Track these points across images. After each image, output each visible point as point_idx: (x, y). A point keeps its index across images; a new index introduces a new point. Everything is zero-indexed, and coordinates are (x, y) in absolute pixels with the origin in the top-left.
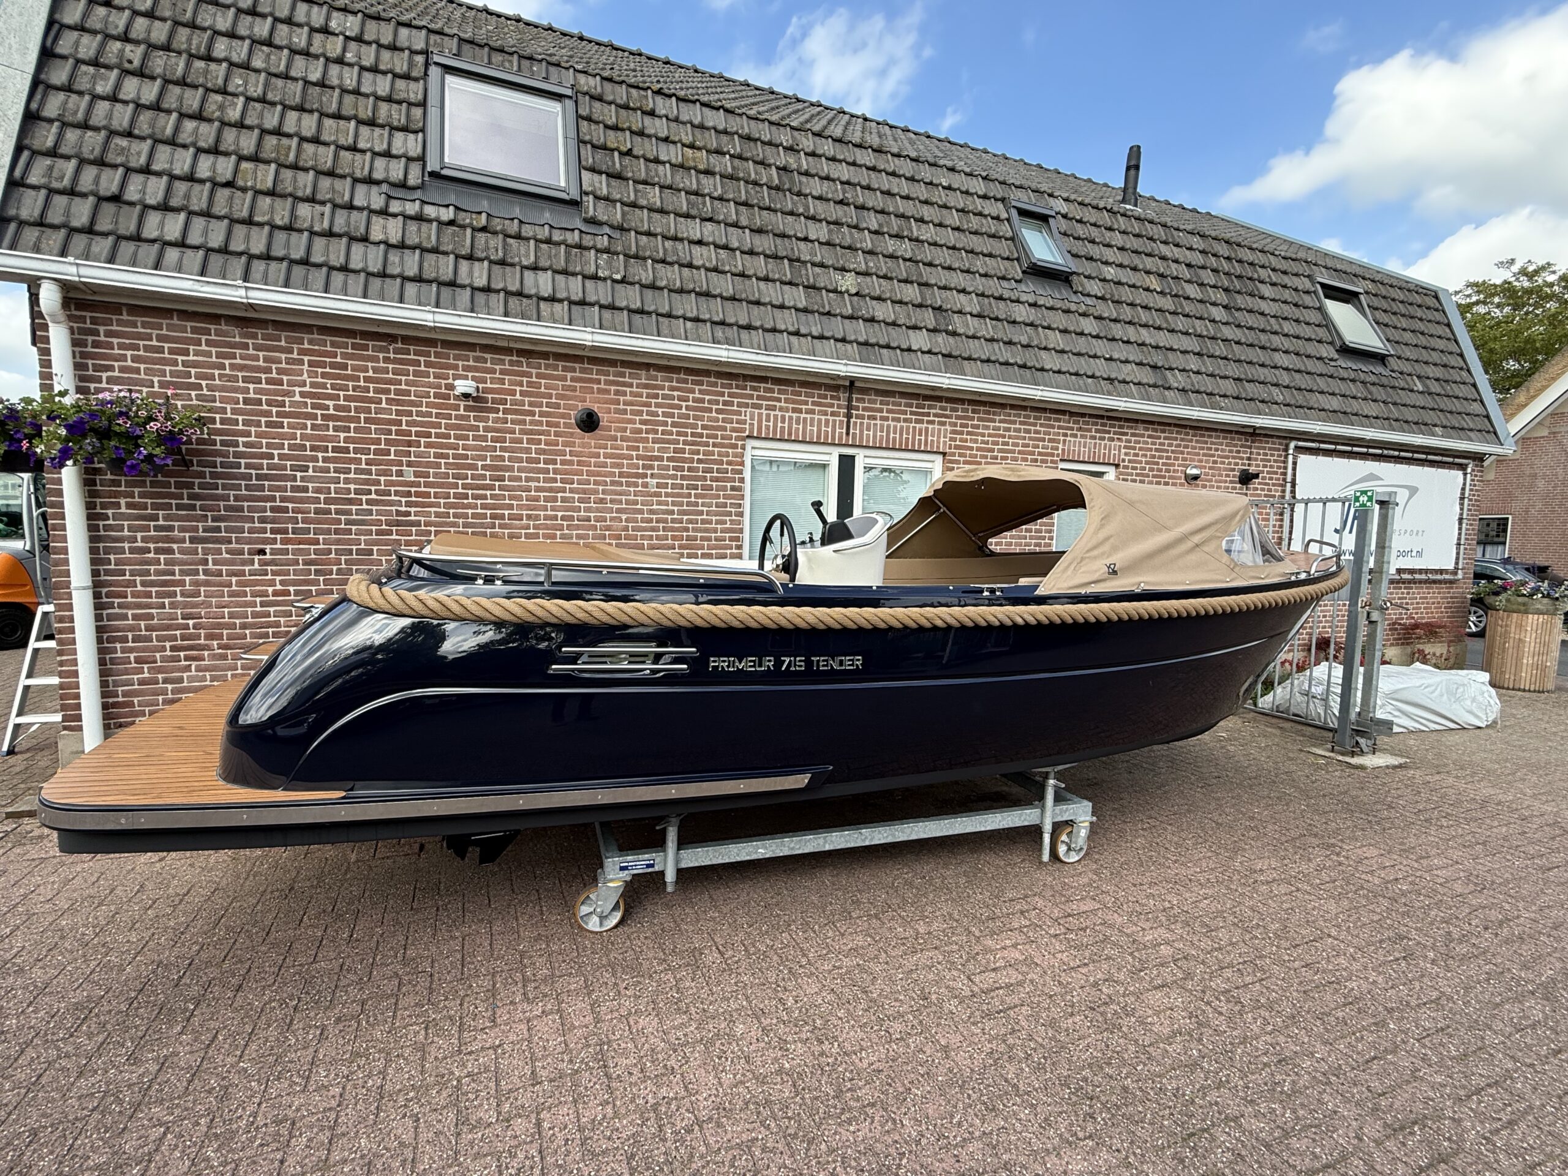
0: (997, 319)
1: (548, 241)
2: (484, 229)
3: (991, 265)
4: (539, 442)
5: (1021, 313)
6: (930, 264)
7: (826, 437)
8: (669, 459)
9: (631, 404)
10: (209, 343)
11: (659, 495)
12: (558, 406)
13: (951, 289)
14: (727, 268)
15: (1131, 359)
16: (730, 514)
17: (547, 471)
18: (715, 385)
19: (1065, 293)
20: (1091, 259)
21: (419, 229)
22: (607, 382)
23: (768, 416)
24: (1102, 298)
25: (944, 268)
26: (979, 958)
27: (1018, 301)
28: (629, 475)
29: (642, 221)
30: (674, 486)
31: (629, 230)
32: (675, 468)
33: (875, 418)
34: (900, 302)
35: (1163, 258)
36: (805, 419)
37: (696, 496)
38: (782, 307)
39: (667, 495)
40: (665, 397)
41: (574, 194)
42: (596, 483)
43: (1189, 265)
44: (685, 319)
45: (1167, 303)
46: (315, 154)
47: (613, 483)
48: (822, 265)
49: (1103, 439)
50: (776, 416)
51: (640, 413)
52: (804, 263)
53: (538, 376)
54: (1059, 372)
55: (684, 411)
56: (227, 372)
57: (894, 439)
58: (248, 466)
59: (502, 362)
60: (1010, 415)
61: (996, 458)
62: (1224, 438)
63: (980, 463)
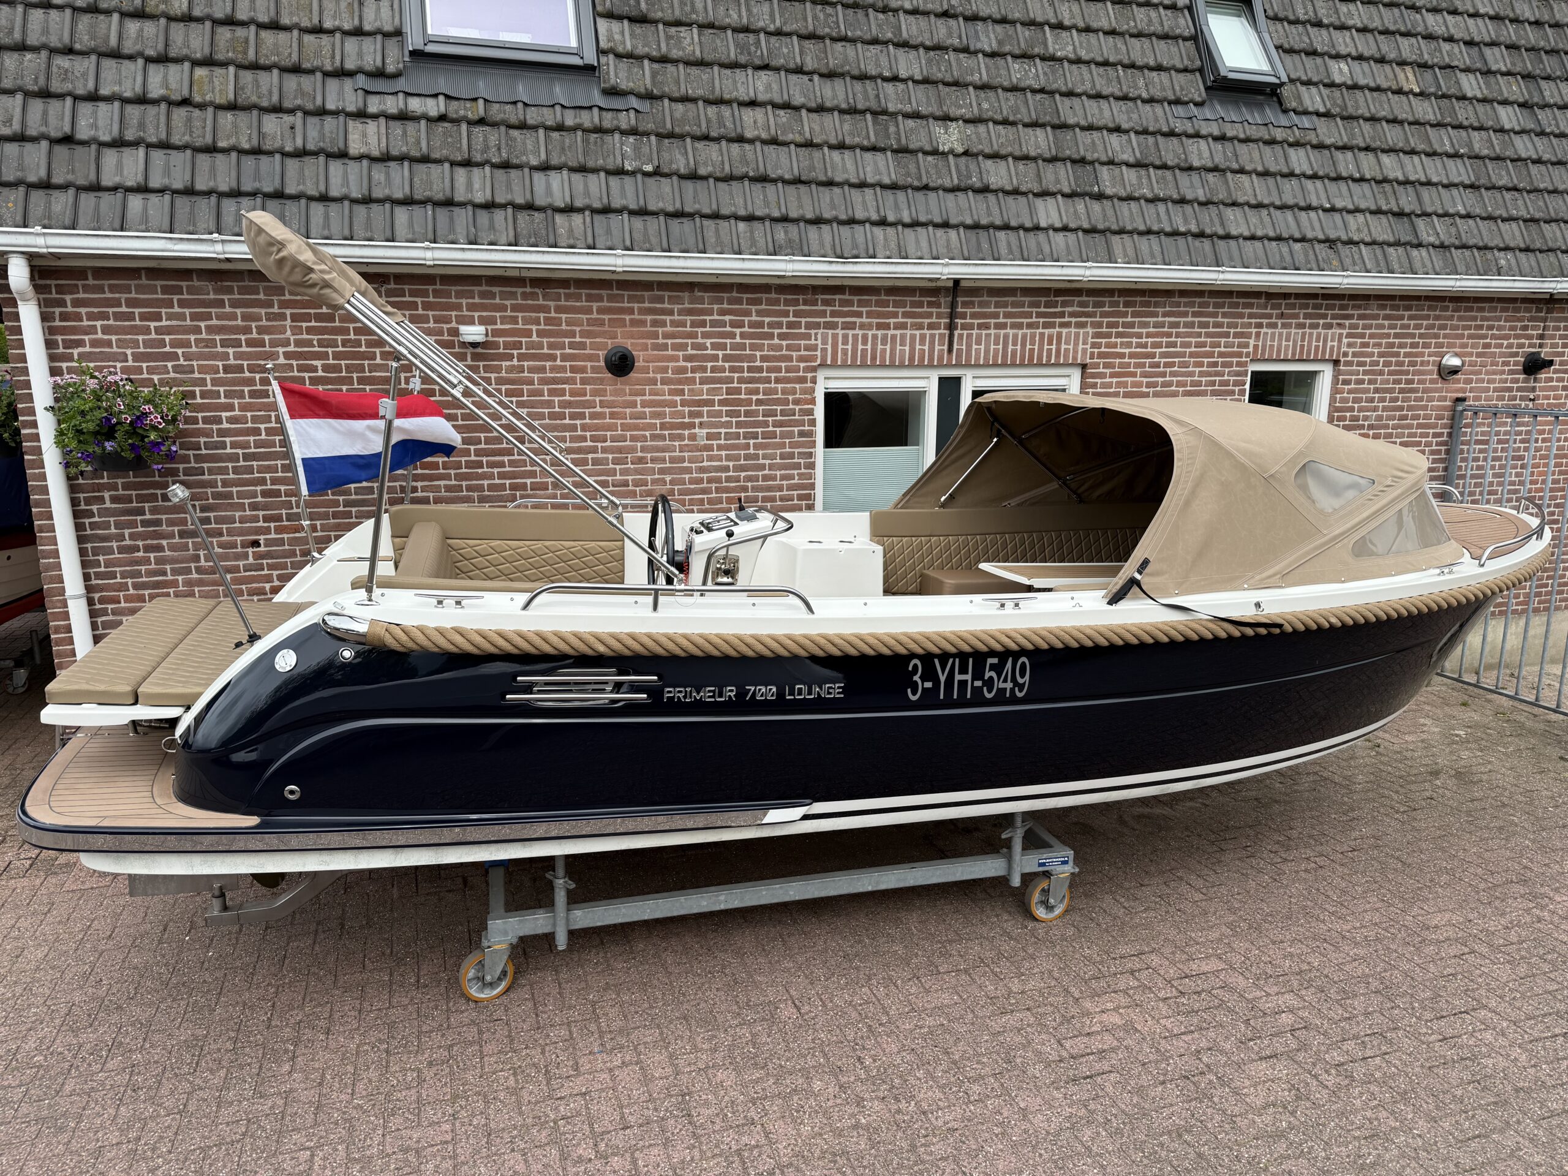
0: (1164, 167)
1: (560, 128)
2: (481, 122)
3: (1160, 84)
4: (562, 393)
5: (1200, 153)
6: (1070, 94)
7: (922, 358)
8: (722, 403)
9: (672, 336)
10: (182, 304)
11: (709, 448)
12: (582, 346)
13: (1099, 129)
14: (790, 137)
15: (1363, 206)
16: (797, 466)
17: (574, 428)
18: (777, 302)
19: (1271, 114)
20: (1313, 53)
21: (405, 133)
22: (643, 311)
23: (845, 337)
24: (1327, 115)
25: (1090, 97)
26: (1074, 1021)
27: (1197, 135)
28: (673, 426)
29: (678, 82)
30: (728, 436)
31: (660, 98)
32: (729, 414)
33: (987, 327)
34: (1026, 158)
35: (1429, 37)
36: (894, 337)
37: (756, 447)
38: (862, 185)
39: (720, 448)
40: (714, 324)
41: (590, 58)
42: (634, 439)
43: (1470, 43)
44: (738, 218)
45: (1426, 110)
46: (275, 45)
47: (654, 437)
48: (916, 115)
49: (1315, 326)
50: (855, 337)
51: (683, 347)
52: (893, 115)
53: (558, 310)
54: (1253, 238)
55: (738, 340)
56: (204, 336)
57: (1014, 352)
58: (234, 445)
59: (513, 295)
60: (1178, 305)
61: (1158, 365)
62: (1503, 310)
63: (1134, 375)
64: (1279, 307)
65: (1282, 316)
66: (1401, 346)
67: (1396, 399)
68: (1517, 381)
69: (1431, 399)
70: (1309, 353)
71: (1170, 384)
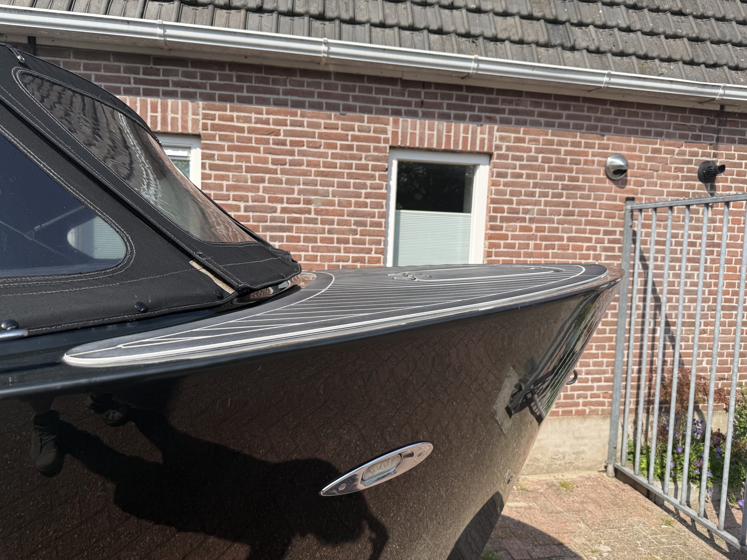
15: (513, 11)
49: (461, 118)
54: (382, 25)
60: (301, 84)
61: (284, 143)
62: (671, 118)
63: (257, 150)
64: (418, 95)
65: (422, 104)
66: (560, 144)
67: (560, 195)
68: (693, 187)
69: (597, 198)
70: (456, 143)
71: (300, 163)
